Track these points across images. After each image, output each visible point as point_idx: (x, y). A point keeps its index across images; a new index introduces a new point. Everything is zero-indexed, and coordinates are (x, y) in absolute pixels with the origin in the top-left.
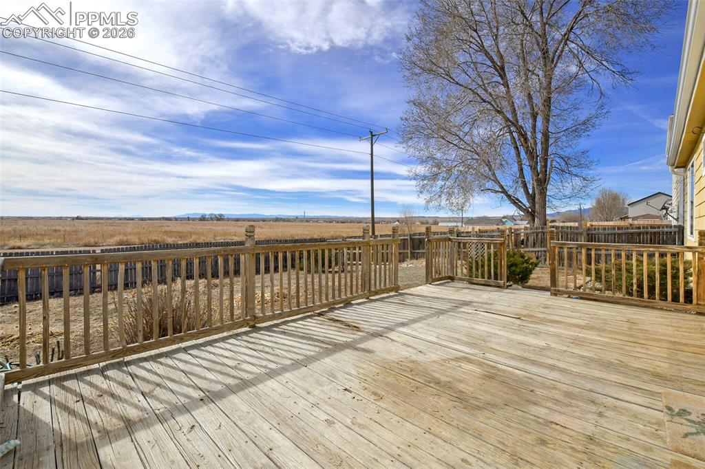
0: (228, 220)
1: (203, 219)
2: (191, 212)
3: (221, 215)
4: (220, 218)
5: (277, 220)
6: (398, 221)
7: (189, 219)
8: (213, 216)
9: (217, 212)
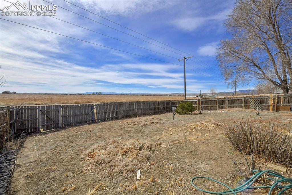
0: (103, 94)
1: (93, 94)
2: (88, 92)
3: (100, 93)
4: (100, 94)
5: (122, 94)
6: (169, 95)
7: (88, 94)
8: (97, 93)
9: (99, 92)
